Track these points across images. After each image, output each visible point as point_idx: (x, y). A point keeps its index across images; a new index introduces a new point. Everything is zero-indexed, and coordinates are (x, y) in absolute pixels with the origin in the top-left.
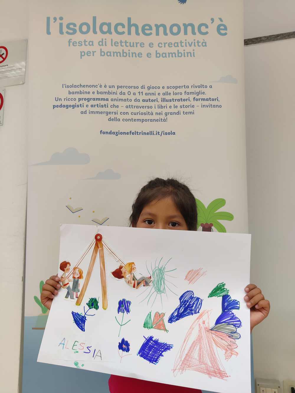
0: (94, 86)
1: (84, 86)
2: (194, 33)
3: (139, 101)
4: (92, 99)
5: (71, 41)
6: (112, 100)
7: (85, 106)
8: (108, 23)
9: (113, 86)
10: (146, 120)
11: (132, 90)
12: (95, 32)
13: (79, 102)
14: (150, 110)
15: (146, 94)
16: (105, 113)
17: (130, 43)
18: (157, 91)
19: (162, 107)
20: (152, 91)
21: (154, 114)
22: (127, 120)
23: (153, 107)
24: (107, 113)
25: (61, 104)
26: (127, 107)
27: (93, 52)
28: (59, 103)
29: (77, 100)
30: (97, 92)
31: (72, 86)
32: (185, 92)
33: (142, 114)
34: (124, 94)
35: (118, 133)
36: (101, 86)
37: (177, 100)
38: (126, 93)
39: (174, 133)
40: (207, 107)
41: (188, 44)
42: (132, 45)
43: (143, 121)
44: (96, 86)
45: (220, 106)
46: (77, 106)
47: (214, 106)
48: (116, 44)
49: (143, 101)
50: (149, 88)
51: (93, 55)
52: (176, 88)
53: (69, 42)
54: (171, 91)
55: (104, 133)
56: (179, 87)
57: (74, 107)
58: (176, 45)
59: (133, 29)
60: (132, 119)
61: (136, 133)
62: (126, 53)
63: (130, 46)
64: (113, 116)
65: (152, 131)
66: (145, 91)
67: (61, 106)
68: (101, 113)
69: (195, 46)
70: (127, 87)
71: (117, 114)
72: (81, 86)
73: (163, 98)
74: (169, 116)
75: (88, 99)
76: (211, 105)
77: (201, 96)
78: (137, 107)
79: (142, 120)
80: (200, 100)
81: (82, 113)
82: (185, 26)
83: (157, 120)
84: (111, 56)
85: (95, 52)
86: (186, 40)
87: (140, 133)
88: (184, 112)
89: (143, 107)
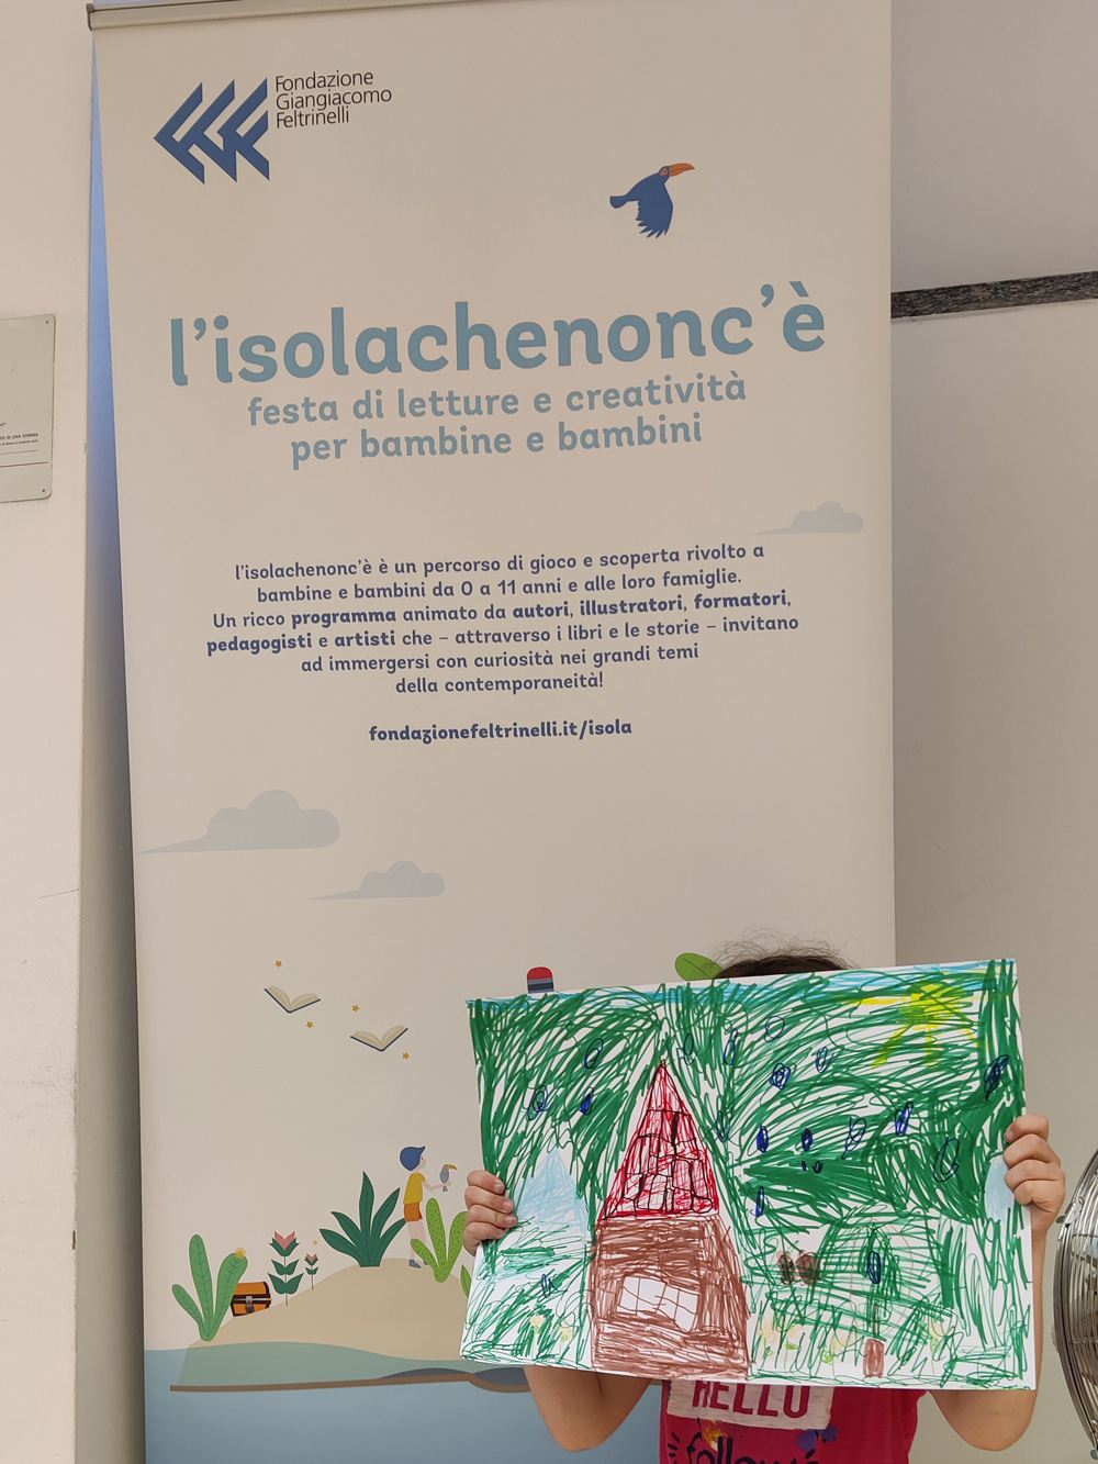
0: (342, 569)
1: (309, 571)
2: (697, 349)
3: (502, 614)
4: (338, 618)
5: (258, 404)
6: (408, 616)
7: (315, 642)
8: (387, 329)
9: (411, 566)
10: (529, 684)
11: (478, 578)
12: (341, 368)
13: (294, 627)
14: (540, 647)
15: (528, 588)
16: (384, 664)
17: (467, 399)
18: (566, 575)
19: (584, 634)
20: (547, 576)
21: (557, 659)
22: (460, 687)
23: (554, 636)
24: (391, 664)
25: (235, 638)
26: (460, 639)
27: (335, 441)
28: (226, 634)
29: (288, 621)
30: (356, 590)
31: (268, 572)
32: (665, 578)
33: (513, 661)
34: (450, 591)
35: (431, 735)
36: (367, 569)
37: (635, 608)
38: (457, 590)
39: (627, 728)
40: (745, 629)
41: (674, 394)
42: (472, 407)
43: (516, 686)
44: (350, 570)
45: (794, 624)
46: (287, 644)
47: (771, 625)
48: (416, 407)
49: (518, 613)
50: (537, 566)
51: (338, 455)
52: (634, 560)
53: (253, 409)
54: (613, 573)
55: (383, 736)
56: (645, 559)
57: (277, 645)
58: (633, 397)
59: (476, 344)
60: (479, 682)
61: (495, 732)
62: (452, 439)
63: (469, 412)
64: (411, 675)
65: (549, 724)
66: (524, 576)
67: (234, 645)
68: (372, 664)
69: (701, 398)
70: (457, 567)
71: (427, 666)
72: (300, 571)
73: (588, 602)
74: (609, 667)
75: (326, 618)
76: (759, 621)
77: (723, 590)
78: (497, 638)
79: (514, 682)
80: (721, 603)
81: (306, 667)
82: (667, 322)
83: (568, 683)
84: (400, 454)
85: (344, 441)
86: (668, 378)
87: (507, 730)
88: (660, 650)
89: (517, 637)
